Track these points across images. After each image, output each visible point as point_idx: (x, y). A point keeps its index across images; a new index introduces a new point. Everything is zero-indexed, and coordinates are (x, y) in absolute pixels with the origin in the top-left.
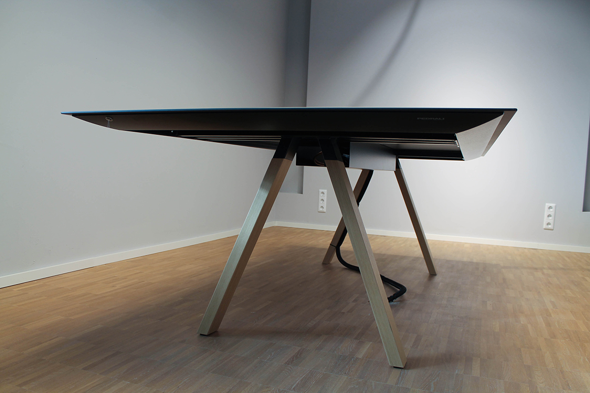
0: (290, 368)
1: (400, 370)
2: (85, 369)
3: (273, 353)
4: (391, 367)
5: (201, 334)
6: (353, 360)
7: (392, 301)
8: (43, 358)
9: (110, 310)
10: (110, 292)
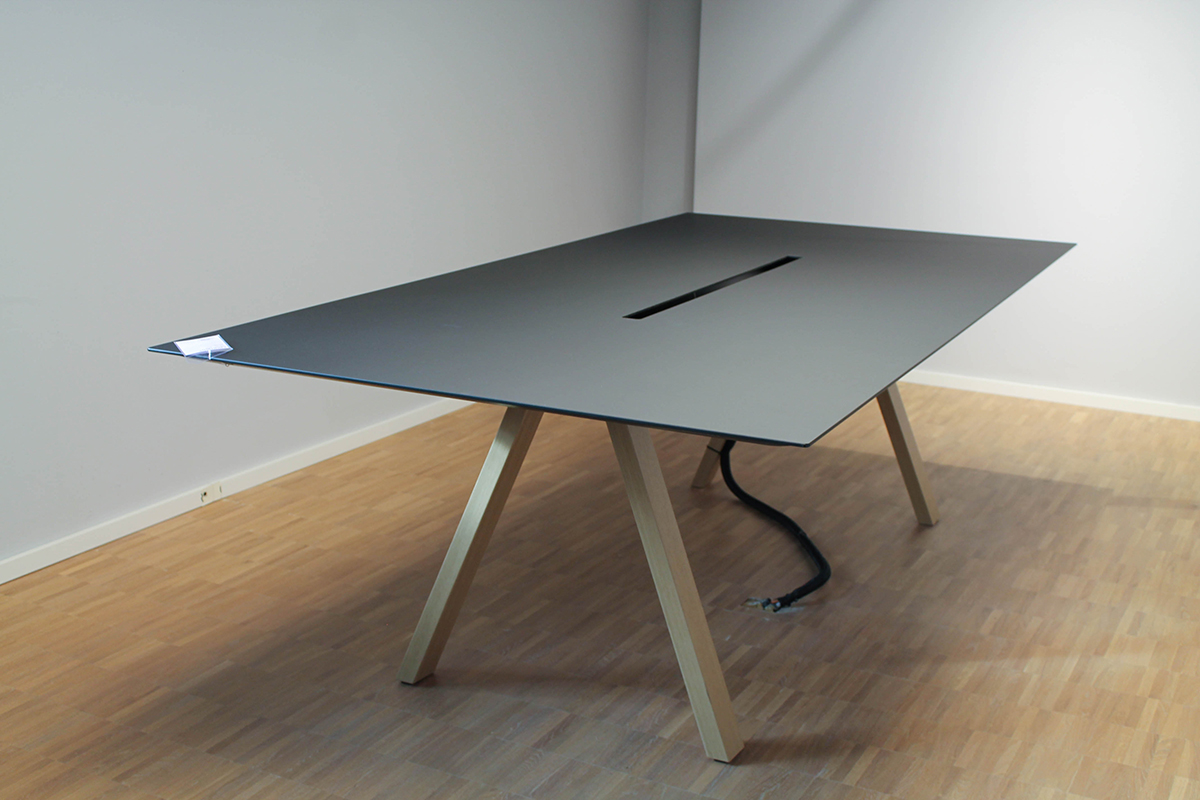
0: (541, 755)
1: (723, 765)
2: (211, 751)
3: (519, 724)
4: (710, 760)
5: (404, 683)
6: (651, 741)
7: (789, 605)
8: (143, 731)
9: (244, 624)
10: (240, 577)
